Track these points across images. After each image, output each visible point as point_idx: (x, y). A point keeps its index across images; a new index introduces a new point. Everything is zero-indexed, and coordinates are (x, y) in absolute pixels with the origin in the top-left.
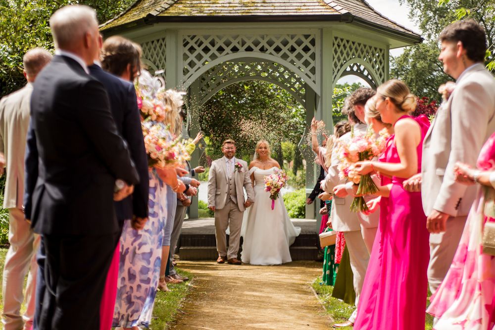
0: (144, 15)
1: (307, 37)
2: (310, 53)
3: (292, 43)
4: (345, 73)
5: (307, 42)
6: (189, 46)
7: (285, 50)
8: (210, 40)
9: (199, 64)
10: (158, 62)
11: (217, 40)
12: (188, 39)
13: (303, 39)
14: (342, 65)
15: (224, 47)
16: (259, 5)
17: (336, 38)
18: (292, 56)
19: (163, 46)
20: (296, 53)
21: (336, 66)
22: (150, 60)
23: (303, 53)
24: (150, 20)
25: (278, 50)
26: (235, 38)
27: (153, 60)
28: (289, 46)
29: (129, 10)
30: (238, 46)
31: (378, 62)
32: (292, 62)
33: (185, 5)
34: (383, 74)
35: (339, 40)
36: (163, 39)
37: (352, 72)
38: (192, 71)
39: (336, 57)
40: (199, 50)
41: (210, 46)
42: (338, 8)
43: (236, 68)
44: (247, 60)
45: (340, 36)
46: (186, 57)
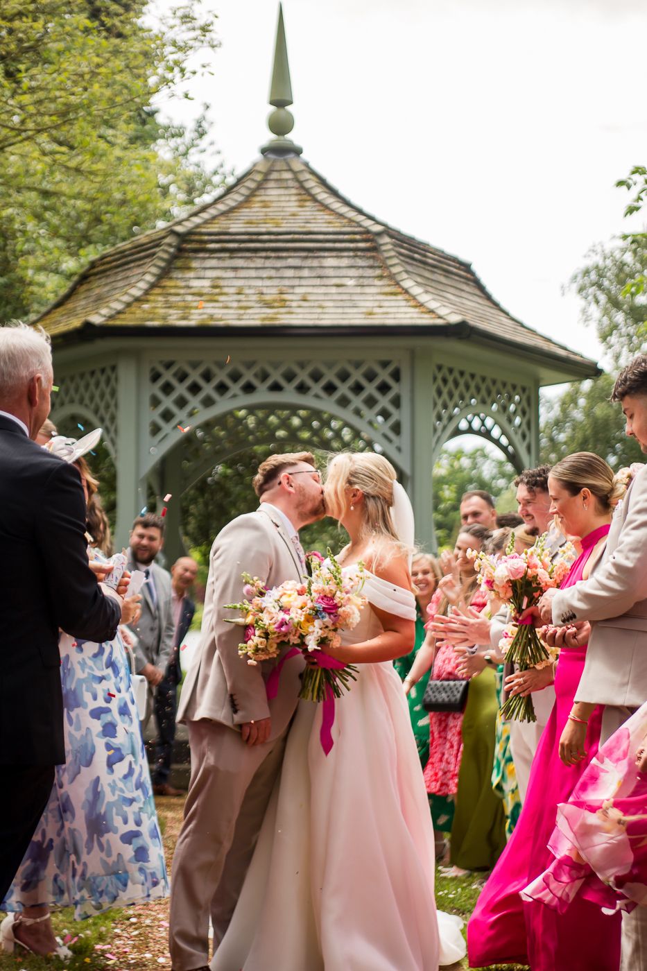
0: (76, 323)
1: (385, 364)
2: (391, 395)
3: (357, 376)
4: (457, 432)
5: (384, 376)
6: (161, 382)
7: (344, 389)
8: (201, 369)
9: (181, 415)
10: (102, 411)
11: (215, 370)
12: (161, 369)
13: (378, 369)
14: (451, 418)
15: (228, 382)
16: (294, 304)
17: (440, 368)
18: (357, 401)
19: (113, 381)
20: (364, 395)
21: (439, 418)
22: (86, 406)
23: (377, 395)
24: (88, 332)
25: (330, 389)
26: (249, 365)
27: (93, 406)
28: (351, 382)
29: (48, 313)
30: (255, 382)
31: (519, 412)
32: (358, 412)
33: (153, 305)
34: (527, 433)
35: (445, 371)
36: (114, 368)
37: (470, 430)
38: (166, 428)
39: (440, 402)
40: (181, 389)
41: (201, 382)
42: (443, 311)
43: (251, 422)
44: (271, 408)
45: (447, 363)
46: (155, 402)
